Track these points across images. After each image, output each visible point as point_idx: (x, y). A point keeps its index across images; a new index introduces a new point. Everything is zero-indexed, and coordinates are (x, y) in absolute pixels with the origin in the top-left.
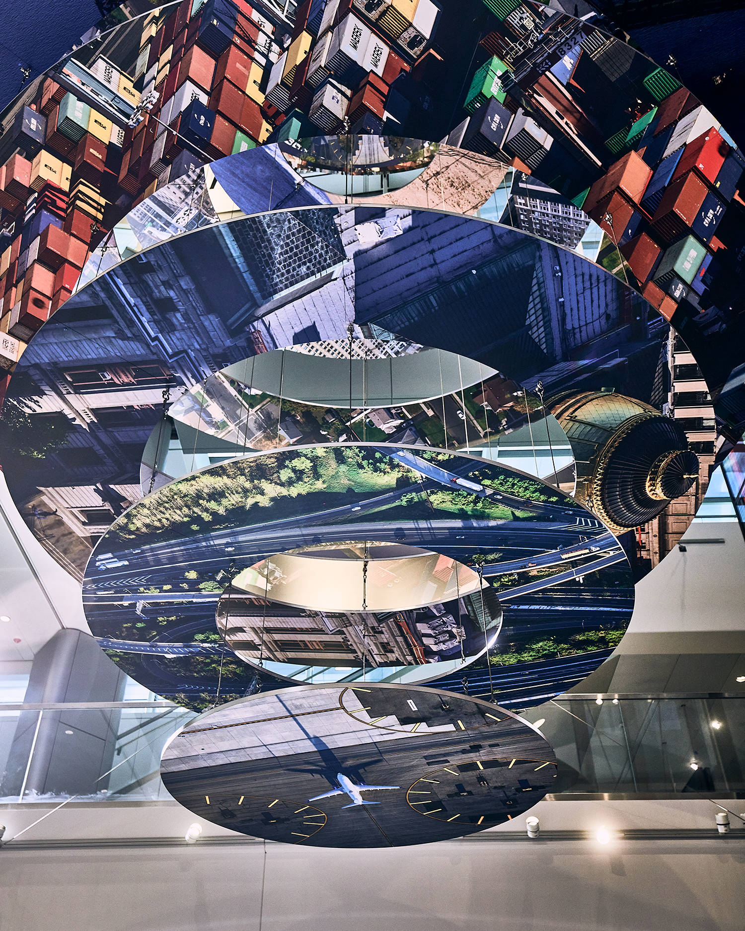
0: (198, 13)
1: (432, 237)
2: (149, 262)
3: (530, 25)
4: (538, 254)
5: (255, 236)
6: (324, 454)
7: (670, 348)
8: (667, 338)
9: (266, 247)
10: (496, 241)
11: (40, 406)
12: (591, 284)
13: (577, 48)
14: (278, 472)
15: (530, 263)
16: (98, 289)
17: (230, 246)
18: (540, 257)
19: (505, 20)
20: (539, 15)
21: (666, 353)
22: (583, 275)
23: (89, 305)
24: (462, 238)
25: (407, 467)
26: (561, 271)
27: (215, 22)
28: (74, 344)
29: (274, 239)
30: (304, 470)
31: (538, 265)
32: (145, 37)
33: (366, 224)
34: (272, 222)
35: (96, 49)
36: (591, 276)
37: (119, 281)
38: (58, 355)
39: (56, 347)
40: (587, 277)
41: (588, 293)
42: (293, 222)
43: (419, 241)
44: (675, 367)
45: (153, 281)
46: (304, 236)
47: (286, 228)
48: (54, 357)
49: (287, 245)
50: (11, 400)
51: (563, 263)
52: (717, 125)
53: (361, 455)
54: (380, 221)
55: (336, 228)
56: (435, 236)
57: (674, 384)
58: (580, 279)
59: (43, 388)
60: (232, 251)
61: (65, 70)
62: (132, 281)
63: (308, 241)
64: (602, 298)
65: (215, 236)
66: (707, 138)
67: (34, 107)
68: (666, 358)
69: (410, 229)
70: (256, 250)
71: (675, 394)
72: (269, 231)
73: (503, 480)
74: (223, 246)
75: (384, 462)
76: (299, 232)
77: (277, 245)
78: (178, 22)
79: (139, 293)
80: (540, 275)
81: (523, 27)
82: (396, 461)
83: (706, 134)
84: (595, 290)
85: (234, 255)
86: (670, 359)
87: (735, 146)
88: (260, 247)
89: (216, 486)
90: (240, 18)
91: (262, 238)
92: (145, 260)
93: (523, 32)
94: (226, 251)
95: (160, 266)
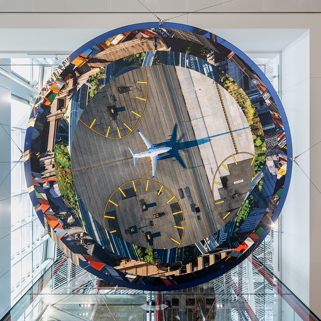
0: (280, 126)
1: (269, 180)
2: (263, 105)
3: (275, 200)
4: (263, 208)
5: (271, 134)
6: (263, 150)
7: (228, 250)
8: (231, 249)
9: (267, 137)
10: (267, 197)
11: (210, 60)
12: (252, 224)
13: (269, 211)
14: (255, 134)
15: (260, 207)
16: (255, 89)
17: (268, 127)
18: (262, 209)
19: (276, 194)
20: (277, 201)
21: (226, 249)
22: (255, 221)
23: (250, 85)
24: (268, 188)
25: (256, 176)
26: (257, 215)
27: (278, 130)
28: (235, 77)
29: (269, 139)
30: (256, 143)
31: (259, 209)
32: (275, 113)
33: (273, 163)
34: (275, 139)
35: (273, 102)
36: (255, 223)
37: (257, 96)
38: (231, 71)
39: (234, 72)
40: (255, 222)
41: (250, 223)
42: (275, 144)
43: (267, 177)
44: (220, 253)
45: (257, 105)
46: (270, 147)
47: (273, 142)
48: (230, 70)
49: (268, 142)
50: (213, 52)
51: (259, 215)
52: (249, 247)
53: (262, 161)
54: (274, 167)
55: (272, 155)
56: (269, 181)
57: (213, 255)
58: (254, 220)
59: (218, 63)
60: (266, 128)
61: (268, 94)
62: (257, 99)
63: (269, 148)
64: (247, 228)
65: (271, 124)
66: (246, 246)
67: (259, 83)
68: (224, 250)
69: (272, 174)
70: (266, 134)
71: (209, 256)
72: (272, 138)
73: (248, 207)
74: (268, 125)
75: (258, 168)
76: (272, 146)
77: (268, 139)
78: (278, 121)
79: (253, 100)
80: (255, 210)
81: (275, 198)
82: (259, 172)
83: (247, 245)
84: (250, 225)
85: (265, 128)
86: (223, 251)
87: (243, 253)
88: (267, 135)
89: (249, 114)
90: (279, 135)
91: (270, 136)
92: (264, 104)
93: (273, 198)
94: (266, 126)
95: (262, 107)
